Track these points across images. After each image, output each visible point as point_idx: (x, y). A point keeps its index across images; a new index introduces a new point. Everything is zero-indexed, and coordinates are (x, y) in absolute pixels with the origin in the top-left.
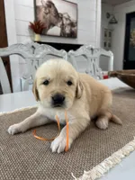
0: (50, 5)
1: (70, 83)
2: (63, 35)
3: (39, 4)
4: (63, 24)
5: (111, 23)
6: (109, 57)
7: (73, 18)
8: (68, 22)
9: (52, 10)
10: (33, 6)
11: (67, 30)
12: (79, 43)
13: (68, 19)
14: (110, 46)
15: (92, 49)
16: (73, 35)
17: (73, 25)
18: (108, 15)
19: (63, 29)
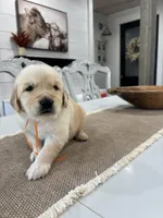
0: (35, 13)
1: (56, 88)
2: (52, 48)
3: (22, 12)
4: (51, 36)
5: (104, 35)
6: (106, 74)
7: (63, 29)
8: (57, 33)
10: (15, 14)
11: (57, 43)
12: (71, 57)
13: (57, 30)
14: (104, 60)
16: (63, 48)
17: (62, 36)
18: (101, 26)
19: (51, 42)
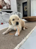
2: (7, 9)
4: (7, 6)
5: (19, 5)
7: (9, 4)
9: (4, 2)
11: (8, 7)
12: (12, 11)
13: (8, 4)
15: (16, 12)
16: (10, 9)
17: (10, 6)
18: (18, 3)
19: (7, 7)
